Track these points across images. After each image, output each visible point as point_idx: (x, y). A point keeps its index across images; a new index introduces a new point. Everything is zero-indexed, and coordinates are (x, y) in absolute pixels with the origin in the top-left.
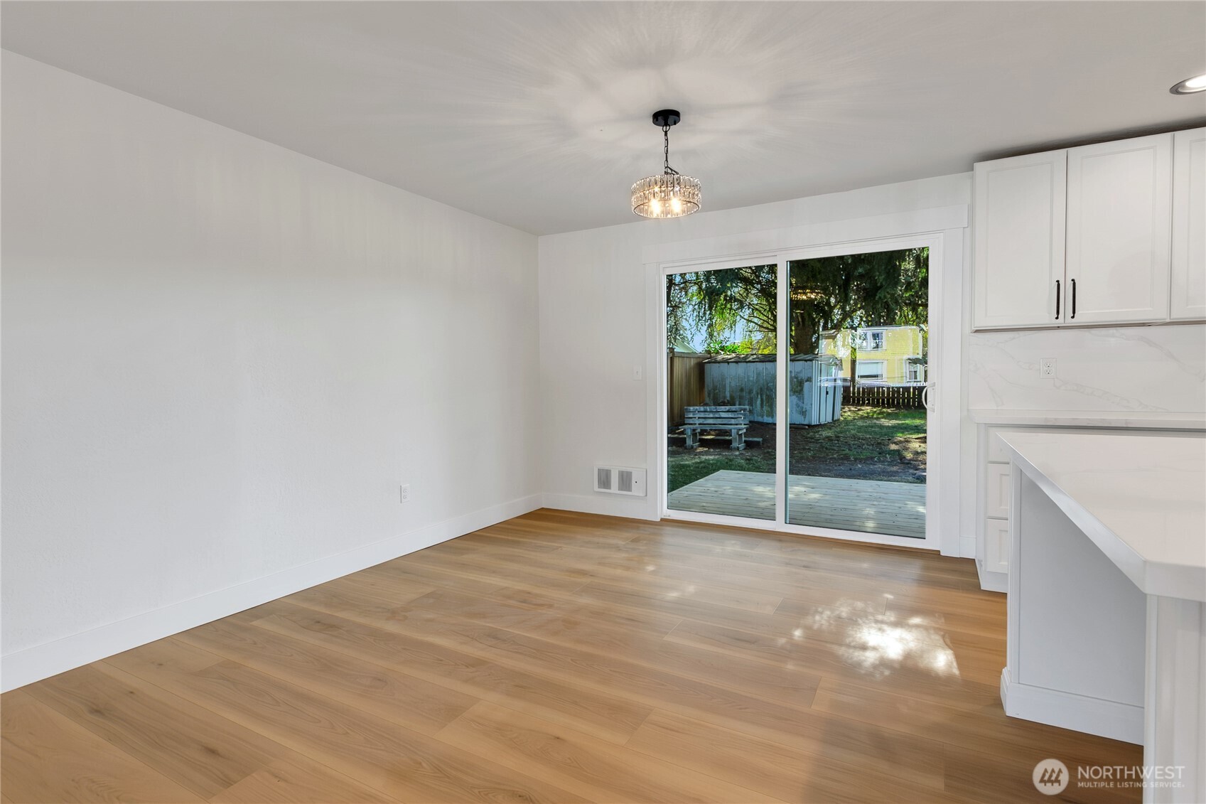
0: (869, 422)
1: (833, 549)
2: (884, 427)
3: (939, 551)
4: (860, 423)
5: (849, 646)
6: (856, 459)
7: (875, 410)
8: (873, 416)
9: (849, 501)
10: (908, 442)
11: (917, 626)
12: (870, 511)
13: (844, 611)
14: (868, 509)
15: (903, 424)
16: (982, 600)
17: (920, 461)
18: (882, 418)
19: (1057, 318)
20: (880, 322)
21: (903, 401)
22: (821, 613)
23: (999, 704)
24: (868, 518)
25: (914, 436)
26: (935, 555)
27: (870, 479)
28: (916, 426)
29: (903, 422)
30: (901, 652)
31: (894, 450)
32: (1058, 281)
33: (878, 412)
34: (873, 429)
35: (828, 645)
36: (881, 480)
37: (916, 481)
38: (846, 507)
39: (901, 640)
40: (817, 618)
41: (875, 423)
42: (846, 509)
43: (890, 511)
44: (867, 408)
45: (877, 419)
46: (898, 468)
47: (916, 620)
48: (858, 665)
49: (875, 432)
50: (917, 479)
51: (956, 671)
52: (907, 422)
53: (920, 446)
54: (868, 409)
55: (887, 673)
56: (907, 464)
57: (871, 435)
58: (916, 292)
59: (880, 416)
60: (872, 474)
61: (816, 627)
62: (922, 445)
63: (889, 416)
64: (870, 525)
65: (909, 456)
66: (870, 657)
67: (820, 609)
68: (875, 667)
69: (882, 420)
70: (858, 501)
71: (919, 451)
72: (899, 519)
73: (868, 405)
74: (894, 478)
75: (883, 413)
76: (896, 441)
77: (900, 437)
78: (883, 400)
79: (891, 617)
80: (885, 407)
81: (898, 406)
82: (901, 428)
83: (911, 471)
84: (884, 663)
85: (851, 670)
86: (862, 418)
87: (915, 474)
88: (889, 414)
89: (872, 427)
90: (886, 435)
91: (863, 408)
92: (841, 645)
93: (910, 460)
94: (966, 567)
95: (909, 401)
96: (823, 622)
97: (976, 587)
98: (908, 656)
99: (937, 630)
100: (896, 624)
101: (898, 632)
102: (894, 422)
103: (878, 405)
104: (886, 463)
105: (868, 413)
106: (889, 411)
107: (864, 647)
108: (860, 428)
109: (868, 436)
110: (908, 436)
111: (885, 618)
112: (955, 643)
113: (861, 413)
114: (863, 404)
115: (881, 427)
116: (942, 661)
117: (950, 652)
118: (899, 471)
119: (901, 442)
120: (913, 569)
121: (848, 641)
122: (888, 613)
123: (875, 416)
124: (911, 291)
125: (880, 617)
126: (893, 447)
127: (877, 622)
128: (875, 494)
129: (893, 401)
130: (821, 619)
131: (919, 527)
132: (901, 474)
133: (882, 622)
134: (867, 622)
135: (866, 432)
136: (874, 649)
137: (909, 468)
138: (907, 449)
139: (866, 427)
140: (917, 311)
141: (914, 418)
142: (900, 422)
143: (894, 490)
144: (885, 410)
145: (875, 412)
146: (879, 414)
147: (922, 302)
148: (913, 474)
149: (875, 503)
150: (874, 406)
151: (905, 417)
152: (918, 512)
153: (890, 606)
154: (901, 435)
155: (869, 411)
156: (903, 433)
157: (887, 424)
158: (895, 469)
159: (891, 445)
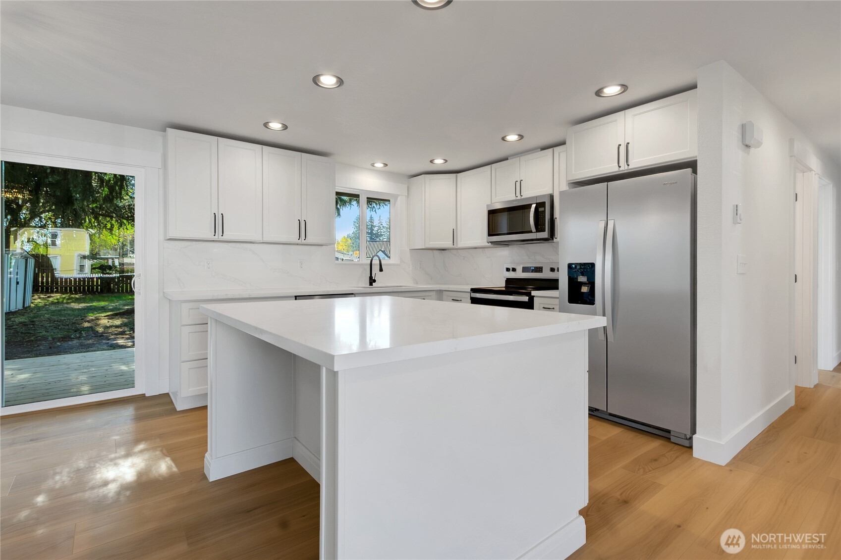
0: (60, 307)
1: (57, 417)
2: (76, 309)
3: (145, 394)
4: (53, 308)
5: (93, 488)
6: (53, 339)
7: (64, 296)
8: (63, 301)
9: (61, 373)
10: (98, 319)
11: (141, 452)
12: (83, 378)
13: (81, 464)
14: (81, 377)
15: (91, 306)
16: (179, 417)
17: (110, 333)
18: (72, 302)
19: (215, 235)
20: (69, 224)
21: (88, 288)
22: (61, 473)
23: (204, 477)
24: (82, 384)
25: (103, 315)
26: (142, 397)
27: (71, 353)
28: (102, 307)
29: (91, 304)
30: (135, 474)
31: (87, 327)
32: (215, 214)
33: (67, 297)
34: (66, 312)
35: (74, 496)
36: (81, 352)
37: (110, 348)
38: (59, 379)
39: (133, 465)
40: (57, 478)
41: (67, 307)
42: (60, 381)
43: (100, 374)
44: (56, 295)
45: (67, 303)
46: (93, 340)
47: (141, 446)
48: (105, 497)
49: (69, 315)
50: (111, 346)
51: (175, 469)
52: (94, 304)
53: (108, 322)
54: (58, 296)
55: (128, 493)
56: (101, 336)
57: (65, 317)
58: (101, 206)
59: (69, 301)
60: (72, 349)
61: (57, 486)
62: (109, 320)
63: (77, 301)
64: (85, 388)
65: (101, 330)
66: (113, 488)
67: (58, 470)
68: (118, 493)
69: (72, 304)
70: (70, 372)
71: (108, 326)
72: (109, 379)
73: (57, 292)
74: (92, 349)
75: (71, 298)
76: (88, 319)
77: (91, 316)
78: (71, 288)
79: (122, 452)
80: (73, 294)
81: (84, 292)
82: (91, 310)
83: (104, 341)
84: (125, 487)
85: (100, 506)
86: (53, 303)
87: (108, 343)
88: (77, 299)
89: (64, 310)
90: (79, 316)
91: (52, 295)
92: (85, 491)
93: (102, 333)
94: (165, 399)
95: (93, 288)
96: (65, 478)
97: (174, 411)
98: (140, 475)
99: (154, 449)
100: (127, 455)
101: (129, 461)
102: (82, 305)
103: (66, 292)
104: (82, 338)
105: (57, 299)
106: (77, 296)
107: (106, 483)
108: (54, 312)
109: (63, 318)
110: (98, 315)
111: (117, 455)
112: (169, 451)
113: (51, 299)
114: (52, 292)
115: (73, 310)
116: (164, 467)
117: (168, 459)
118: (95, 343)
119: (92, 320)
120: (129, 412)
121: (91, 484)
122: (118, 450)
123: (65, 301)
124: (96, 203)
125: (113, 456)
126: (86, 325)
127: (111, 460)
128: (83, 364)
129: (80, 288)
130: (62, 478)
131: (125, 381)
132: (97, 345)
133: (116, 458)
134: (103, 463)
135: (61, 315)
136: (114, 480)
137: (102, 339)
138: (98, 325)
139: (59, 311)
140: (99, 219)
141: (99, 301)
142: (88, 305)
143: (99, 357)
144: (73, 296)
145: (65, 298)
146: (68, 299)
147: (102, 213)
148: (106, 344)
149: (85, 371)
150: (62, 293)
151: (92, 301)
152: (121, 370)
153: (118, 445)
154: (91, 315)
155: (58, 297)
156: (92, 313)
157: (78, 307)
158: (90, 342)
159: (85, 323)
